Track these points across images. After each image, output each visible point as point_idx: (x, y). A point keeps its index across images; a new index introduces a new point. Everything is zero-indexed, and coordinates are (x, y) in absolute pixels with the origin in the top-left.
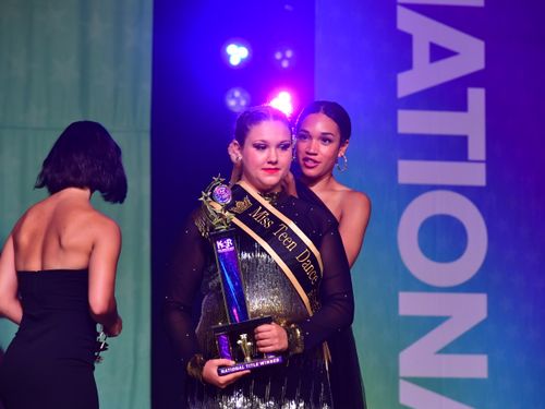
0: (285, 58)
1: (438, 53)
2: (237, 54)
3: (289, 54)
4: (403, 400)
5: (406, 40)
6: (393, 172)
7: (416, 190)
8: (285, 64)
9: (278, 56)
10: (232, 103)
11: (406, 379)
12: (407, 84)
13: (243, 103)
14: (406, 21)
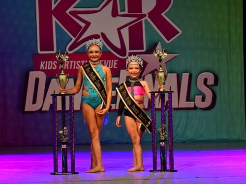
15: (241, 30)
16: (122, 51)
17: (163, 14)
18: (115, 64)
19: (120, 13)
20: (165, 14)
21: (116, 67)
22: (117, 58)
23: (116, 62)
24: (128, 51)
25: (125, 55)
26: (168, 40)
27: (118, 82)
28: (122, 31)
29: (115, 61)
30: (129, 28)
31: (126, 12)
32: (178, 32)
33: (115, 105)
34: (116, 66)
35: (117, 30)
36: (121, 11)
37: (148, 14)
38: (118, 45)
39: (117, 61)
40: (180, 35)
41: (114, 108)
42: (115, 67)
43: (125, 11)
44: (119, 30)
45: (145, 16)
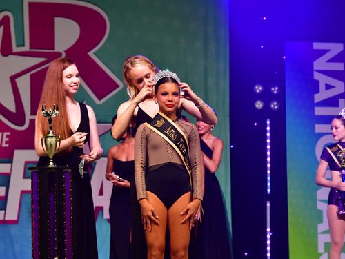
0: (275, 90)
1: (328, 87)
2: (258, 89)
3: (276, 88)
4: (318, 208)
5: (317, 83)
6: (313, 128)
7: (322, 135)
8: (275, 92)
9: (273, 89)
10: (257, 106)
11: (319, 200)
12: (318, 98)
13: (261, 106)
14: (317, 76)
15: (225, 84)
16: (18, 117)
17: (91, 54)
18: (5, 139)
19: (15, 49)
20: (94, 53)
21: (7, 145)
22: (8, 129)
23: (7, 136)
24: (28, 117)
25: (22, 124)
26: (100, 99)
27: (8, 171)
28: (18, 81)
29: (5, 134)
30: (31, 76)
31: (27, 48)
32: (117, 86)
33: (3, 212)
34: (6, 142)
35: (9, 80)
36: (17, 46)
37: (66, 52)
38: (11, 106)
39: (9, 133)
40: (120, 91)
41: (2, 218)
42: (4, 145)
43: (24, 45)
44: (13, 79)
45: (59, 55)
